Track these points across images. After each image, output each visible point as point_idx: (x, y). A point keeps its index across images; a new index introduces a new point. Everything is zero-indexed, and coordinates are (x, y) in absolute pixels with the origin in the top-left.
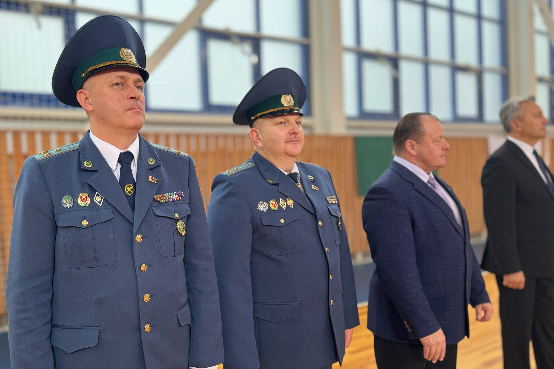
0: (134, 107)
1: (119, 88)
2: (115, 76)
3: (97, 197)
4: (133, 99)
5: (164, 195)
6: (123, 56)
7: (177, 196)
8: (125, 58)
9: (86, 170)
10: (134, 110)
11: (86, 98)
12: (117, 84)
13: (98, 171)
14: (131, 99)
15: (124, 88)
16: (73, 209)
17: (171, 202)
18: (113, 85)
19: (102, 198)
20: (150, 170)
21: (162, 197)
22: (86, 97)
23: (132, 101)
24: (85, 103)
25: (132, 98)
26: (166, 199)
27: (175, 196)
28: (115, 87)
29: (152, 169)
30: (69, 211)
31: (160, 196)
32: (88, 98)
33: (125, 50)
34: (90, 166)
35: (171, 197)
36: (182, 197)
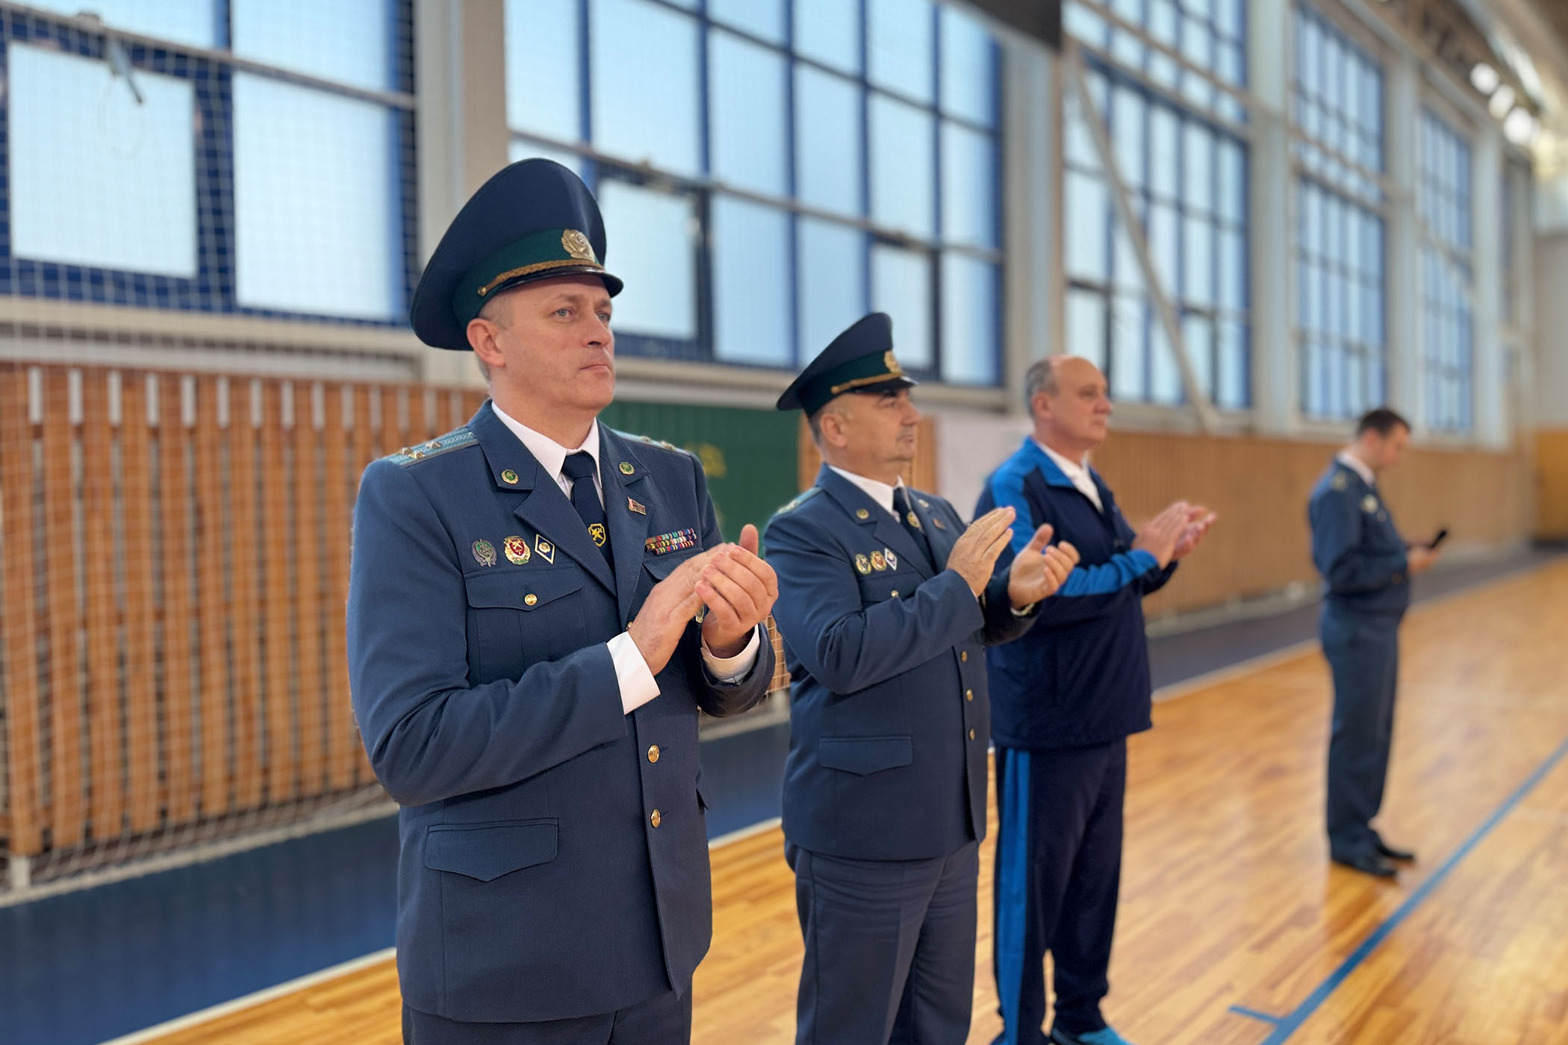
0: (595, 364)
1: (565, 321)
2: (558, 295)
3: (540, 545)
4: (594, 346)
5: (661, 538)
6: (570, 247)
7: (685, 539)
8: (574, 252)
9: (509, 491)
10: (597, 369)
11: (489, 337)
12: (561, 312)
13: (532, 491)
14: (590, 346)
15: (573, 321)
16: (500, 569)
17: (676, 551)
18: (553, 313)
19: (551, 547)
20: (626, 486)
21: (658, 541)
22: (487, 335)
23: (591, 350)
24: (486, 348)
25: (592, 343)
26: (666, 546)
27: (682, 539)
28: (557, 316)
29: (633, 486)
30: (493, 573)
31: (654, 539)
32: (493, 337)
33: (572, 235)
34: (514, 482)
35: (675, 541)
36: (693, 539)
